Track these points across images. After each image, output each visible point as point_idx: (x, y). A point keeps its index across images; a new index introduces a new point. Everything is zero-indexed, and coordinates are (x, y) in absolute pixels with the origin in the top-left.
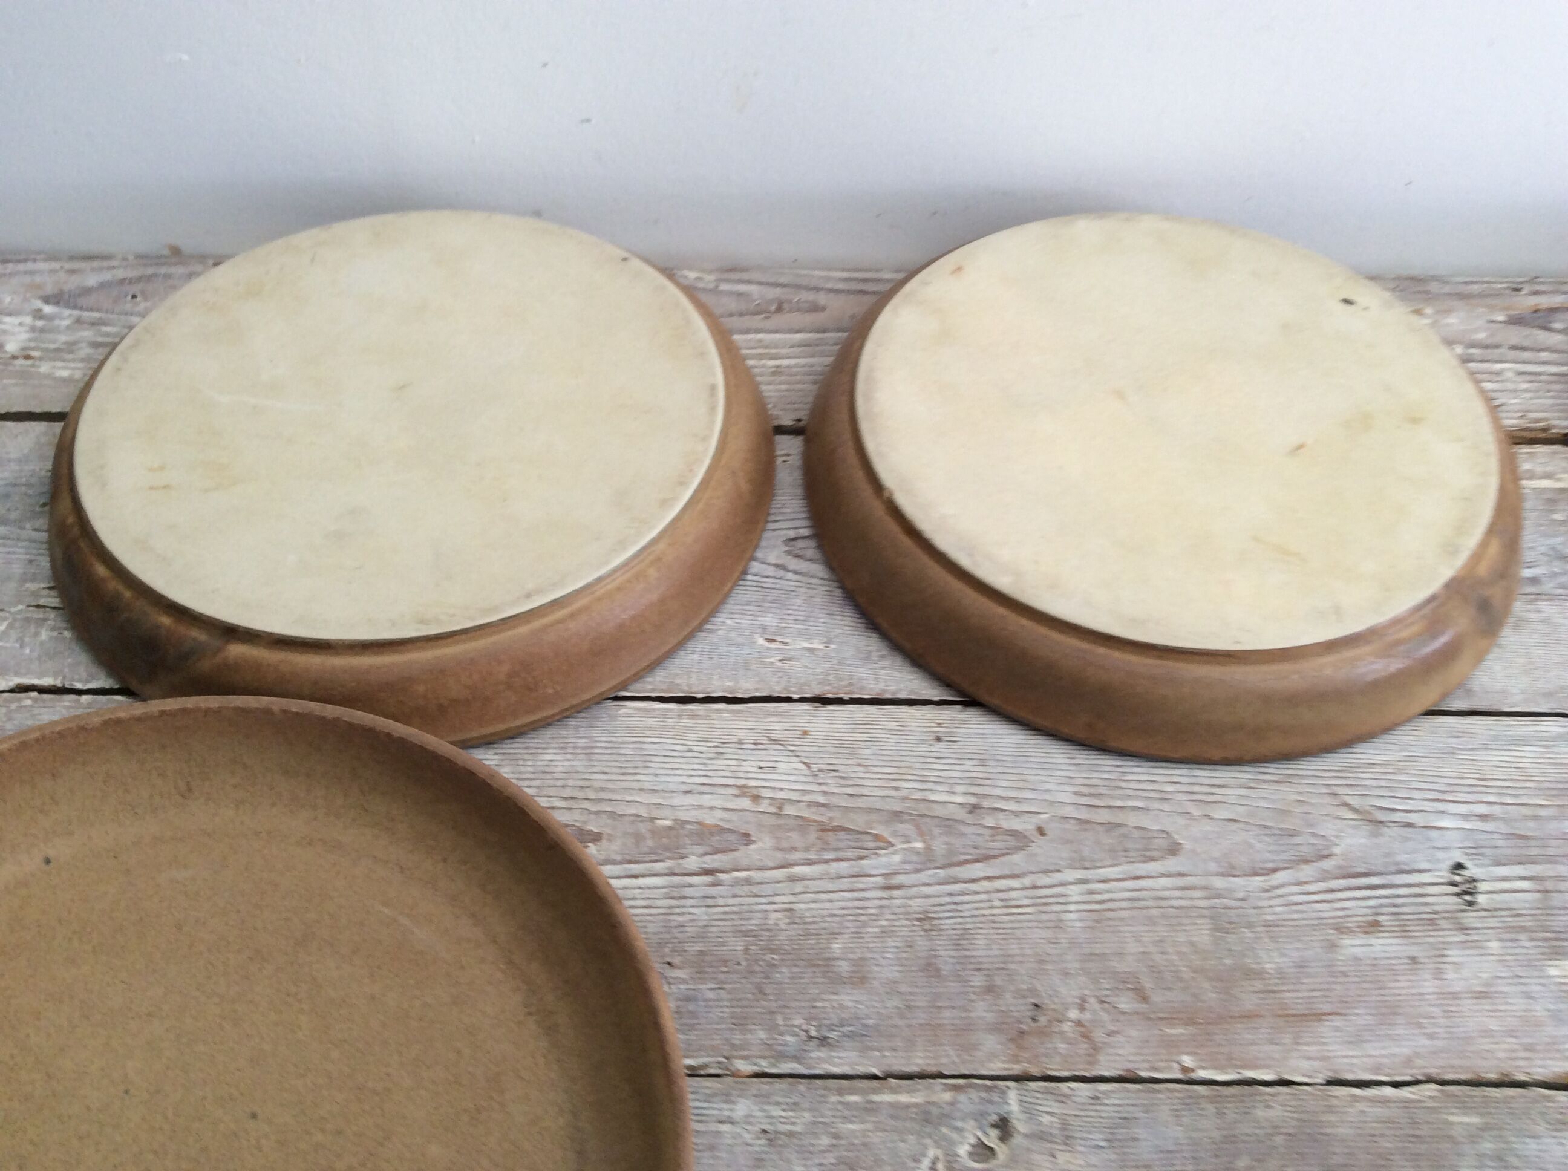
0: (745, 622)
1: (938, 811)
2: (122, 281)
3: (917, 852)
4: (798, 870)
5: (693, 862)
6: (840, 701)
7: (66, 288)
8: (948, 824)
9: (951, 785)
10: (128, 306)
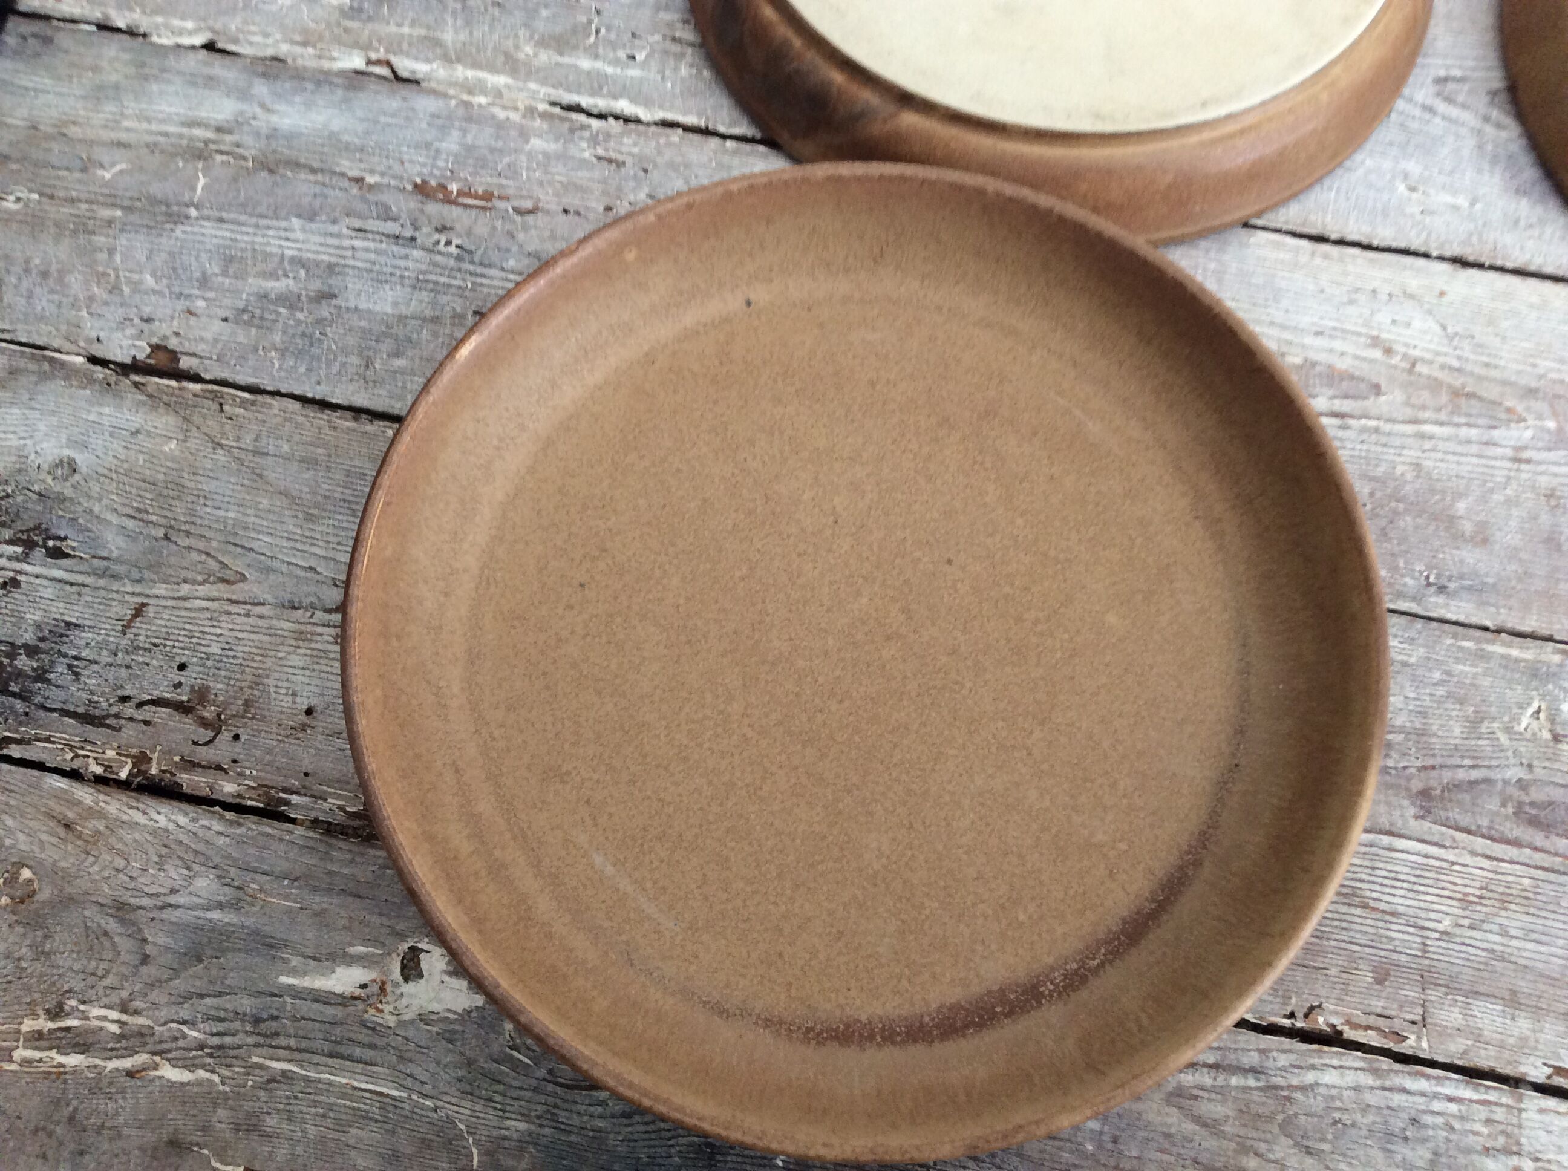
0: (1387, 165)
3: (1549, 431)
4: (1427, 428)
5: (1322, 403)
6: (1480, 266)
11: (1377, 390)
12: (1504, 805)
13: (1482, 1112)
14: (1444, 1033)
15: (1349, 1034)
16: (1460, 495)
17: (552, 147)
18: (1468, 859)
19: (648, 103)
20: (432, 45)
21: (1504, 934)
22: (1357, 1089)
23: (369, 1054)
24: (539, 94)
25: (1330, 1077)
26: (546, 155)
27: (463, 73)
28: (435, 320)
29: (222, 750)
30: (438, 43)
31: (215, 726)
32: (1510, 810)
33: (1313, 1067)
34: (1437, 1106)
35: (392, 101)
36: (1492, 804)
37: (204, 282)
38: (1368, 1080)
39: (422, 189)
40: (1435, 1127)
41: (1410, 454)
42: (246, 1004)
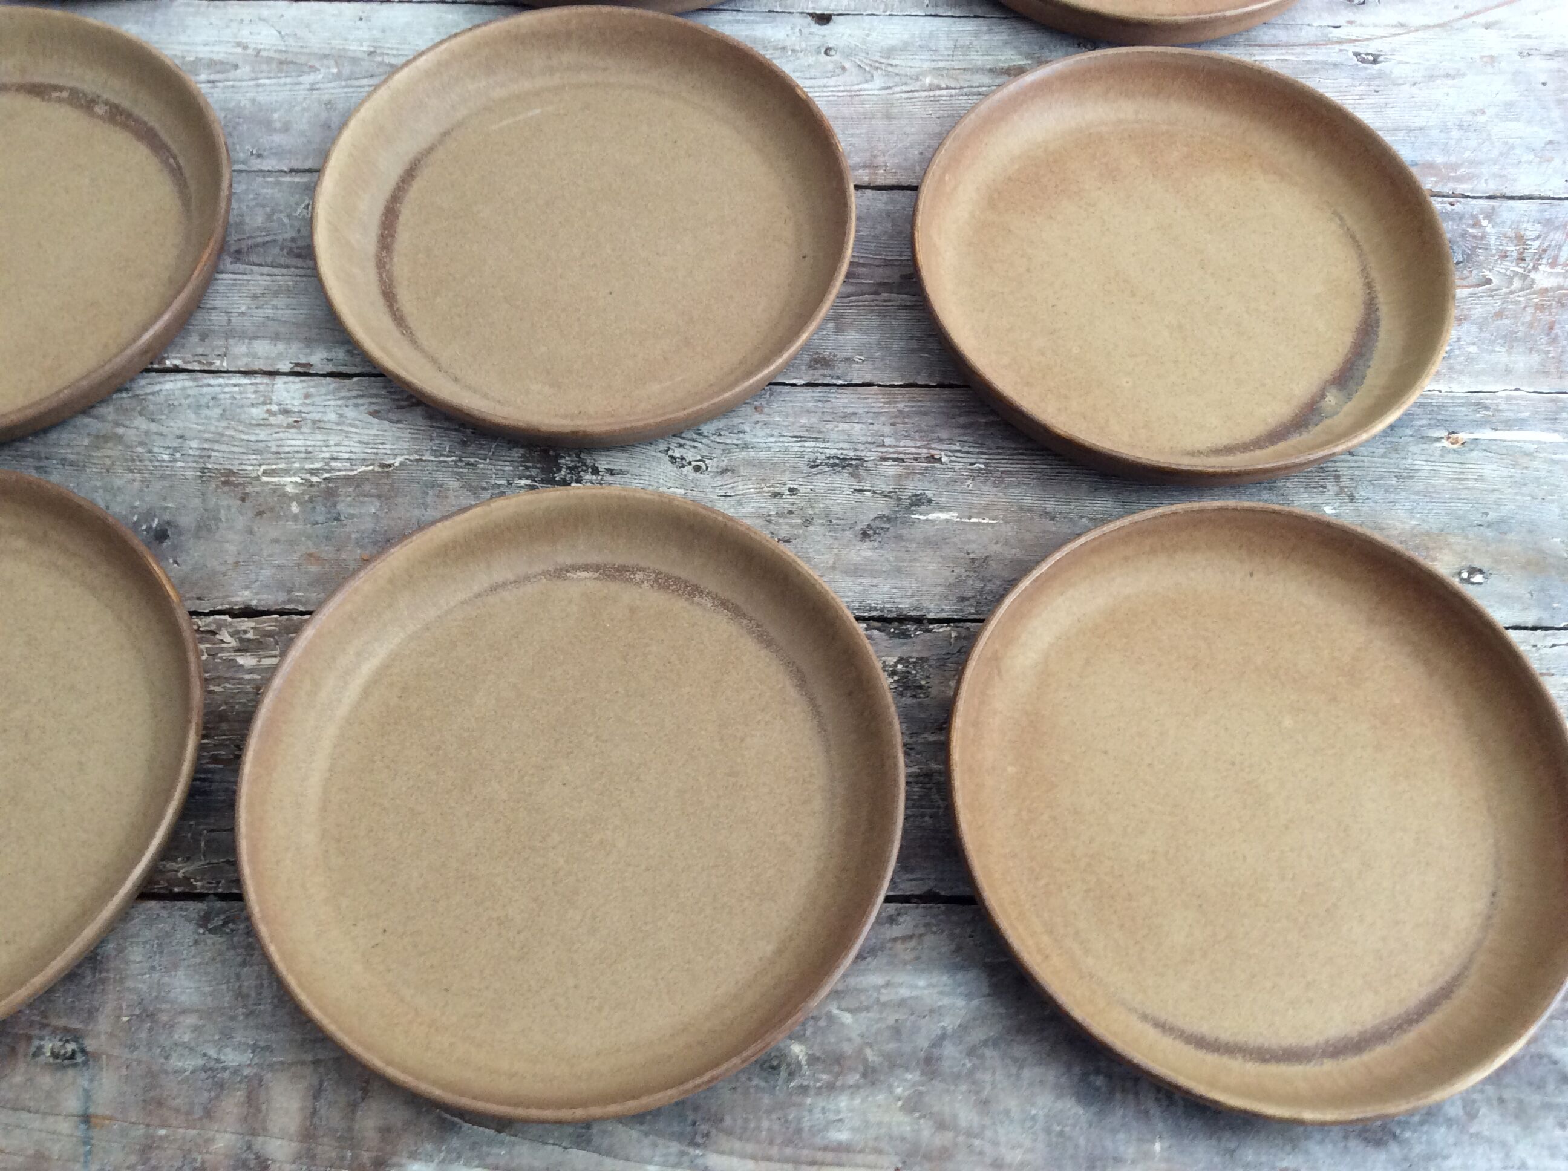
11: (236, 67)
12: (282, 249)
13: (252, 389)
14: (236, 357)
15: (183, 366)
16: (276, 111)
18: (259, 278)
21: (275, 307)
22: (184, 389)
25: (168, 386)
32: (285, 252)
33: (160, 383)
34: (227, 389)
36: (276, 250)
38: (191, 384)
40: (225, 399)
41: (250, 95)
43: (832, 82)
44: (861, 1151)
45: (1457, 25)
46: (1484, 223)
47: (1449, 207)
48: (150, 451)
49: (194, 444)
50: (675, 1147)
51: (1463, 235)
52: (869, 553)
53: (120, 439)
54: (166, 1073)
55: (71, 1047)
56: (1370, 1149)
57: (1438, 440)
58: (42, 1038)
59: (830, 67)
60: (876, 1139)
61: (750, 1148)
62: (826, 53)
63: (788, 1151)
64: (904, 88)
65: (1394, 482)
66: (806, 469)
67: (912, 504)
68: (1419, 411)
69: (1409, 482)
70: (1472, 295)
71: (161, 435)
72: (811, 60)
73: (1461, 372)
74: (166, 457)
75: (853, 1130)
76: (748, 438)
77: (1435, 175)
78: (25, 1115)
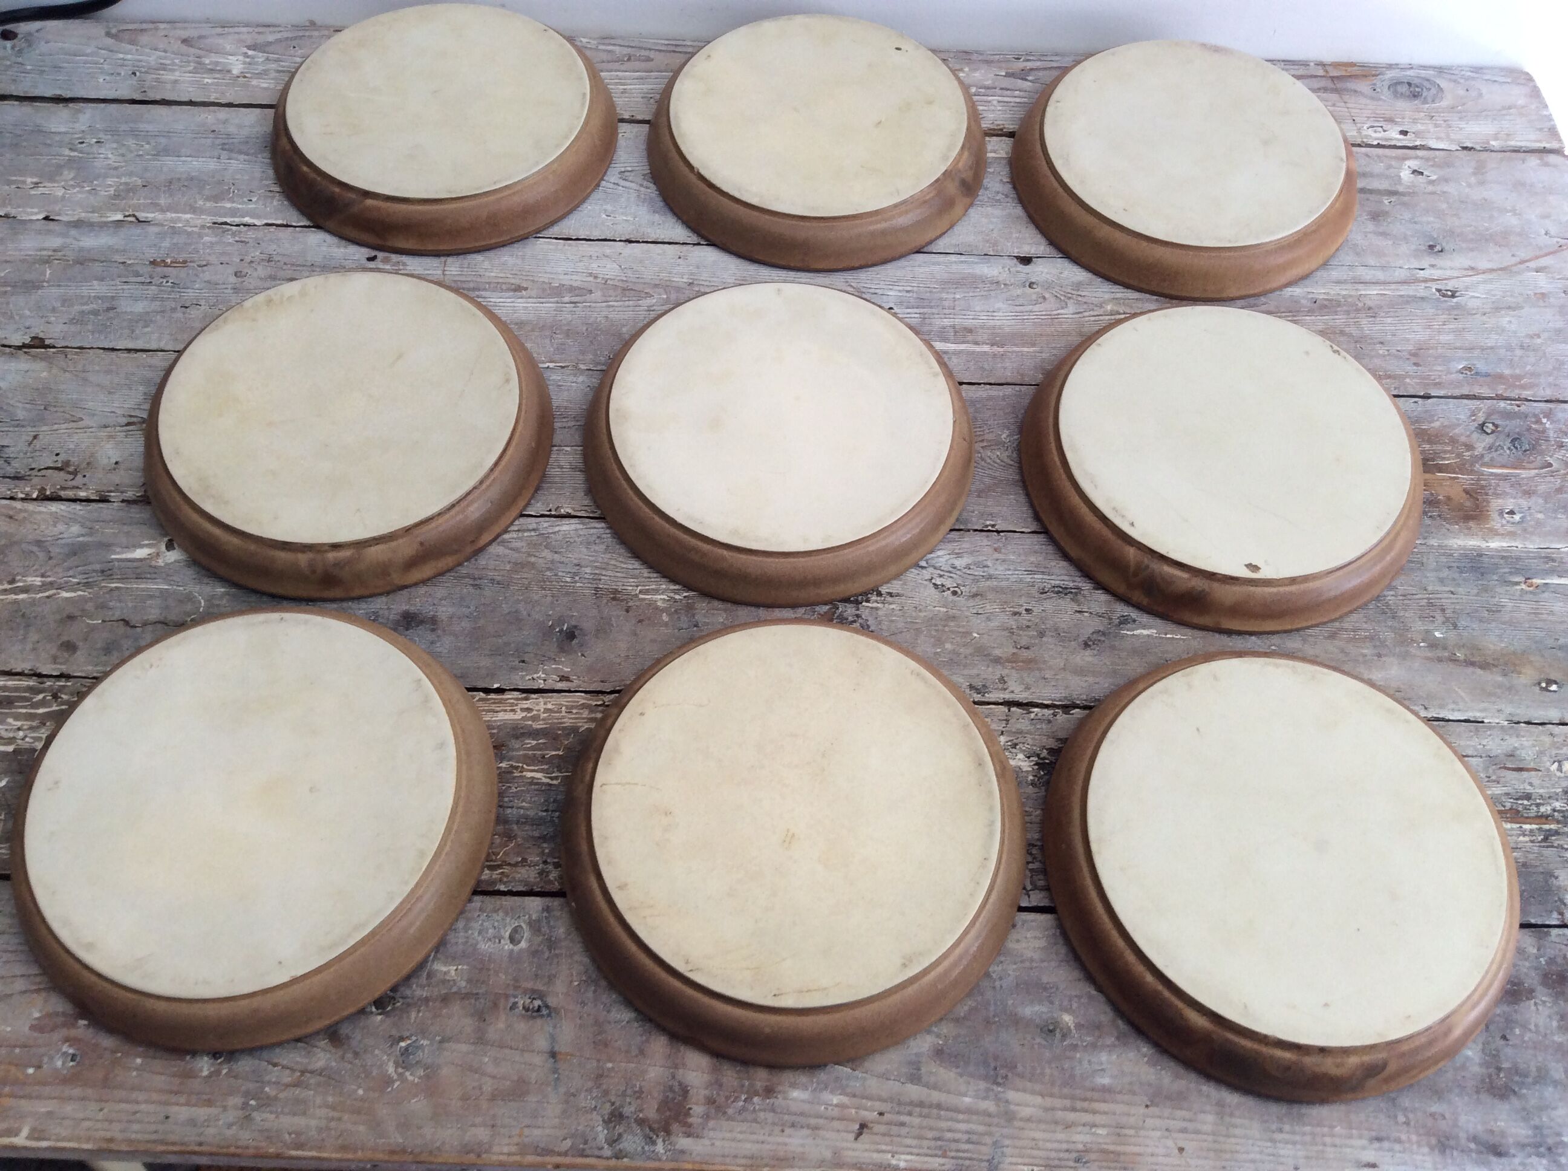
0: (597, 208)
1: (674, 284)
2: (287, 39)
4: (611, 303)
5: (566, 299)
6: (638, 242)
7: (258, 41)
8: (678, 289)
9: (682, 275)
10: (292, 52)
11: (591, 292)
15: (573, 513)
17: (214, 239)
19: (258, 217)
20: (155, 206)
22: (576, 530)
23: (154, 576)
24: (208, 219)
25: (565, 528)
26: (211, 243)
27: (169, 215)
28: (163, 312)
29: (79, 480)
30: (157, 205)
31: (75, 473)
35: (137, 230)
37: (54, 310)
38: (581, 526)
39: (153, 263)
41: (604, 314)
42: (98, 567)
43: (1036, 308)
44: (1120, 1092)
45: (1514, 269)
46: (1544, 420)
47: (1517, 409)
48: (556, 575)
49: (588, 570)
50: (983, 1085)
51: (1529, 429)
52: (1090, 659)
53: (533, 565)
54: (609, 1022)
55: (537, 1003)
56: (1496, 1101)
57: (1518, 583)
58: (515, 997)
59: (1034, 297)
60: (1131, 1083)
61: (1038, 1087)
62: (1030, 287)
63: (1066, 1091)
64: (1092, 313)
65: (1486, 614)
66: (1037, 595)
67: (1121, 623)
68: (1502, 562)
69: (1497, 615)
70: (1538, 475)
71: (562, 563)
72: (1019, 292)
73: (1532, 533)
74: (568, 580)
75: (1111, 1077)
76: (992, 572)
77: (1504, 384)
78: (507, 1051)
